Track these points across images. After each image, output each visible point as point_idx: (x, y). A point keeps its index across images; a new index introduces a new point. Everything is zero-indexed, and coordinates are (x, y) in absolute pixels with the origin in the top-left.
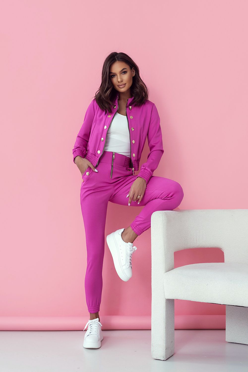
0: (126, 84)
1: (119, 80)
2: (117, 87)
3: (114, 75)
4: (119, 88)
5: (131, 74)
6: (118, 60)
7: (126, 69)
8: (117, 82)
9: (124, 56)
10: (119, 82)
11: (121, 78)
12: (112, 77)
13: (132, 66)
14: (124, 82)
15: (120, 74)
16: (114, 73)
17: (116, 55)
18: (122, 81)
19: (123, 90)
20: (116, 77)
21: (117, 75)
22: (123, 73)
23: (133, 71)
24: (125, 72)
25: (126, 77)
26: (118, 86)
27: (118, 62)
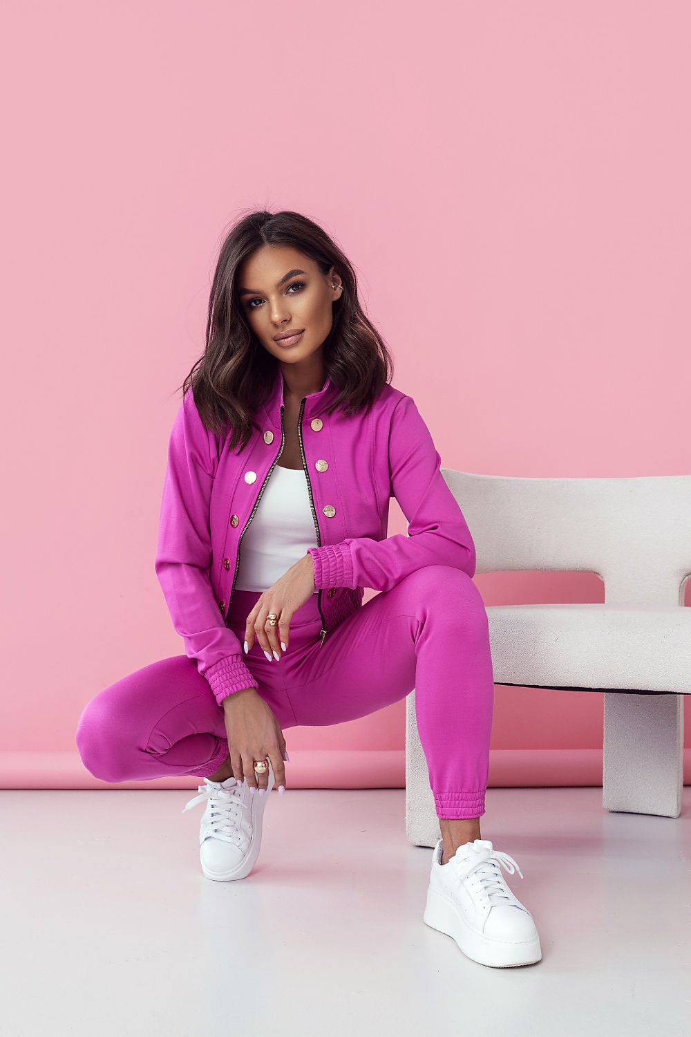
0: (303, 331)
1: (276, 317)
2: (272, 345)
3: (260, 299)
4: (280, 345)
5: (324, 293)
6: (271, 242)
7: (299, 272)
8: (271, 326)
9: (298, 225)
10: (275, 325)
11: (283, 310)
12: (252, 308)
13: (327, 263)
14: (296, 325)
15: (281, 293)
16: (255, 293)
17: (262, 223)
18: (287, 321)
19: (295, 353)
20: (266, 304)
21: (268, 299)
22: (291, 290)
23: (334, 281)
24: (299, 287)
25: (301, 305)
26: (276, 339)
27: (268, 247)
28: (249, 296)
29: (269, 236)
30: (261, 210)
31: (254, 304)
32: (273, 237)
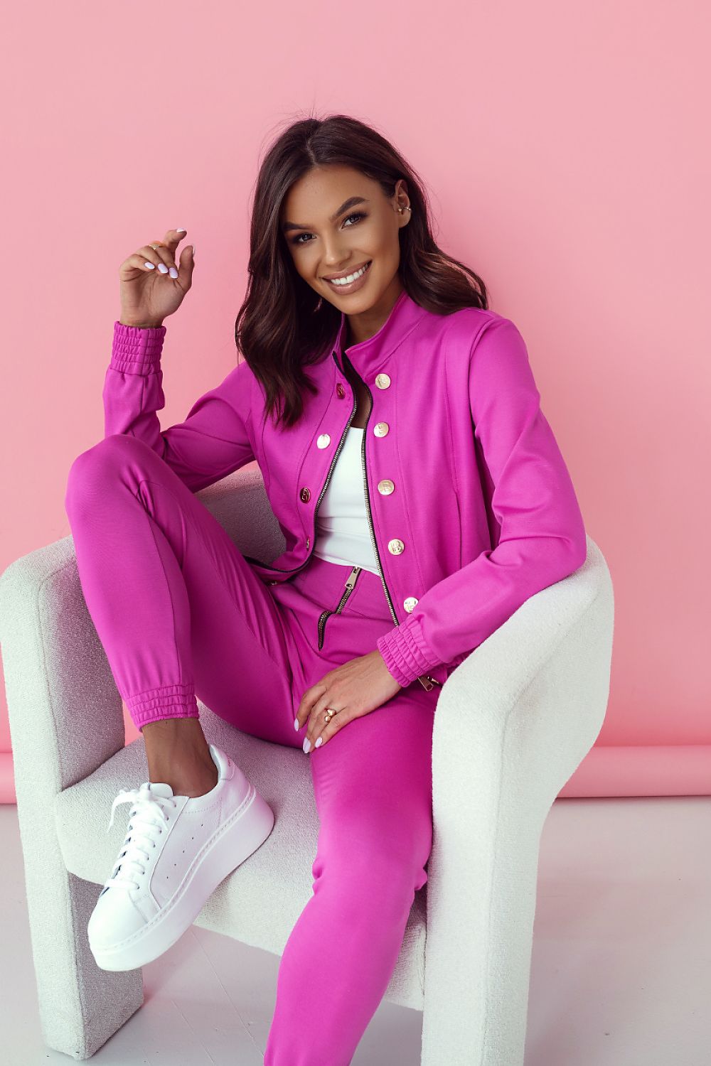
1: (331, 256)
3: (307, 235)
6: (321, 163)
7: (358, 200)
11: (338, 250)
15: (336, 226)
16: (303, 227)
17: (310, 136)
20: (316, 242)
21: (320, 235)
22: (348, 223)
24: (358, 217)
25: (364, 238)
27: (318, 169)
28: (294, 232)
29: (318, 154)
30: (305, 117)
31: (301, 240)
32: (322, 157)
